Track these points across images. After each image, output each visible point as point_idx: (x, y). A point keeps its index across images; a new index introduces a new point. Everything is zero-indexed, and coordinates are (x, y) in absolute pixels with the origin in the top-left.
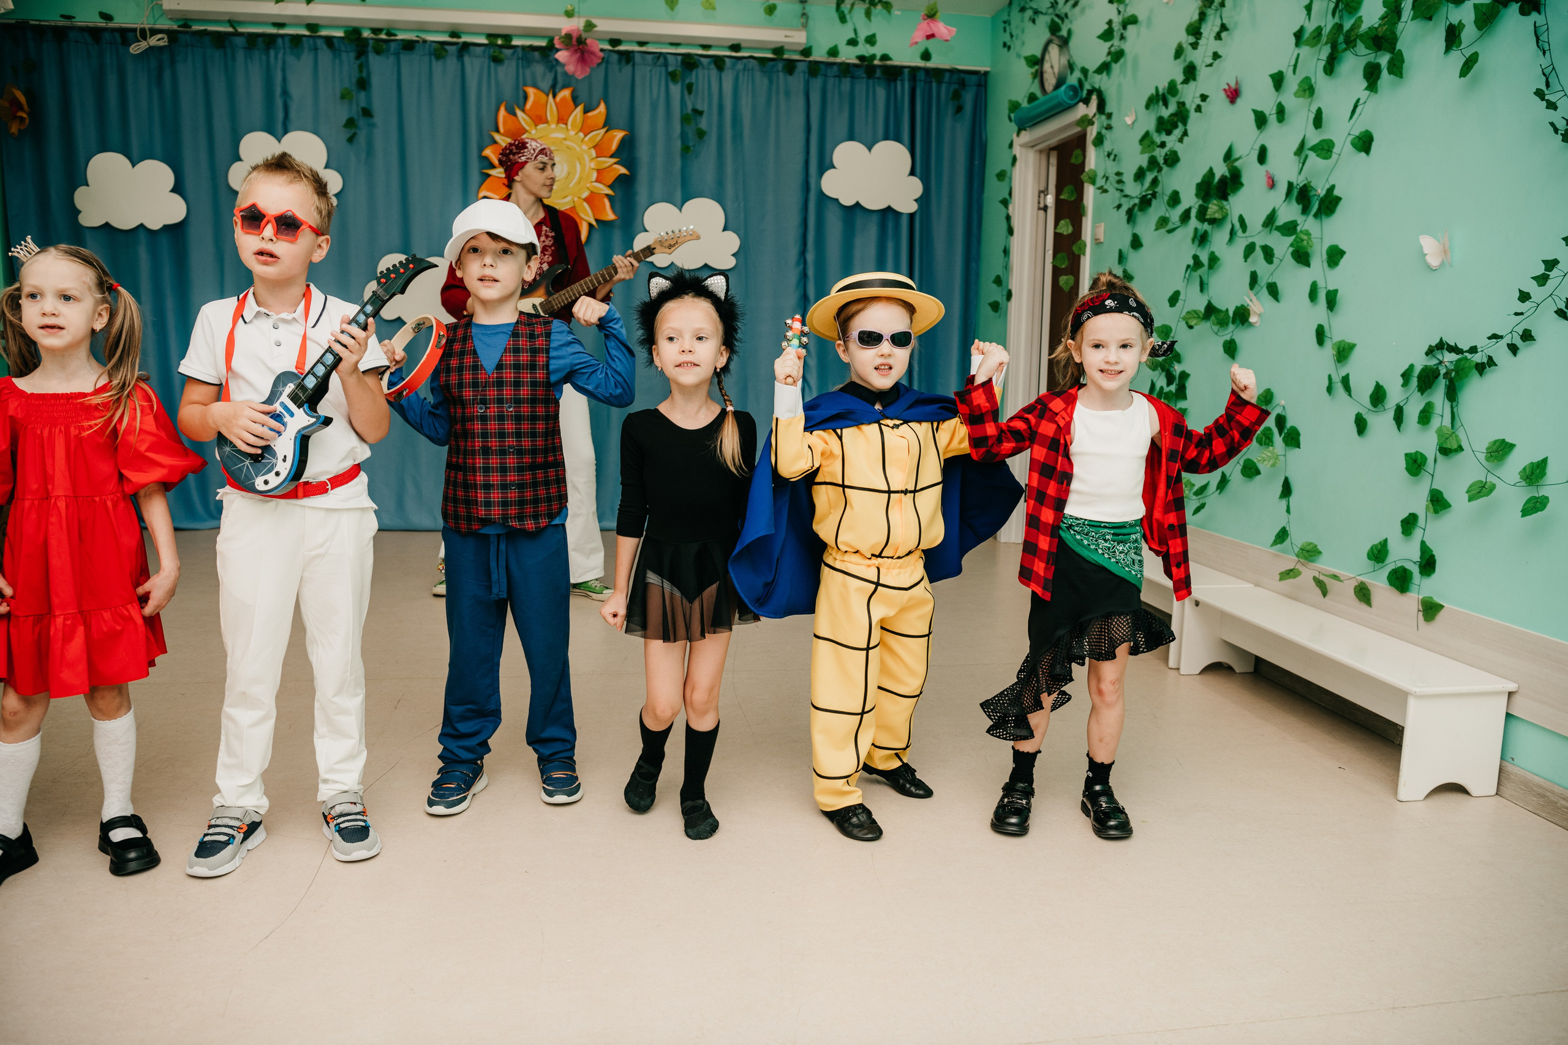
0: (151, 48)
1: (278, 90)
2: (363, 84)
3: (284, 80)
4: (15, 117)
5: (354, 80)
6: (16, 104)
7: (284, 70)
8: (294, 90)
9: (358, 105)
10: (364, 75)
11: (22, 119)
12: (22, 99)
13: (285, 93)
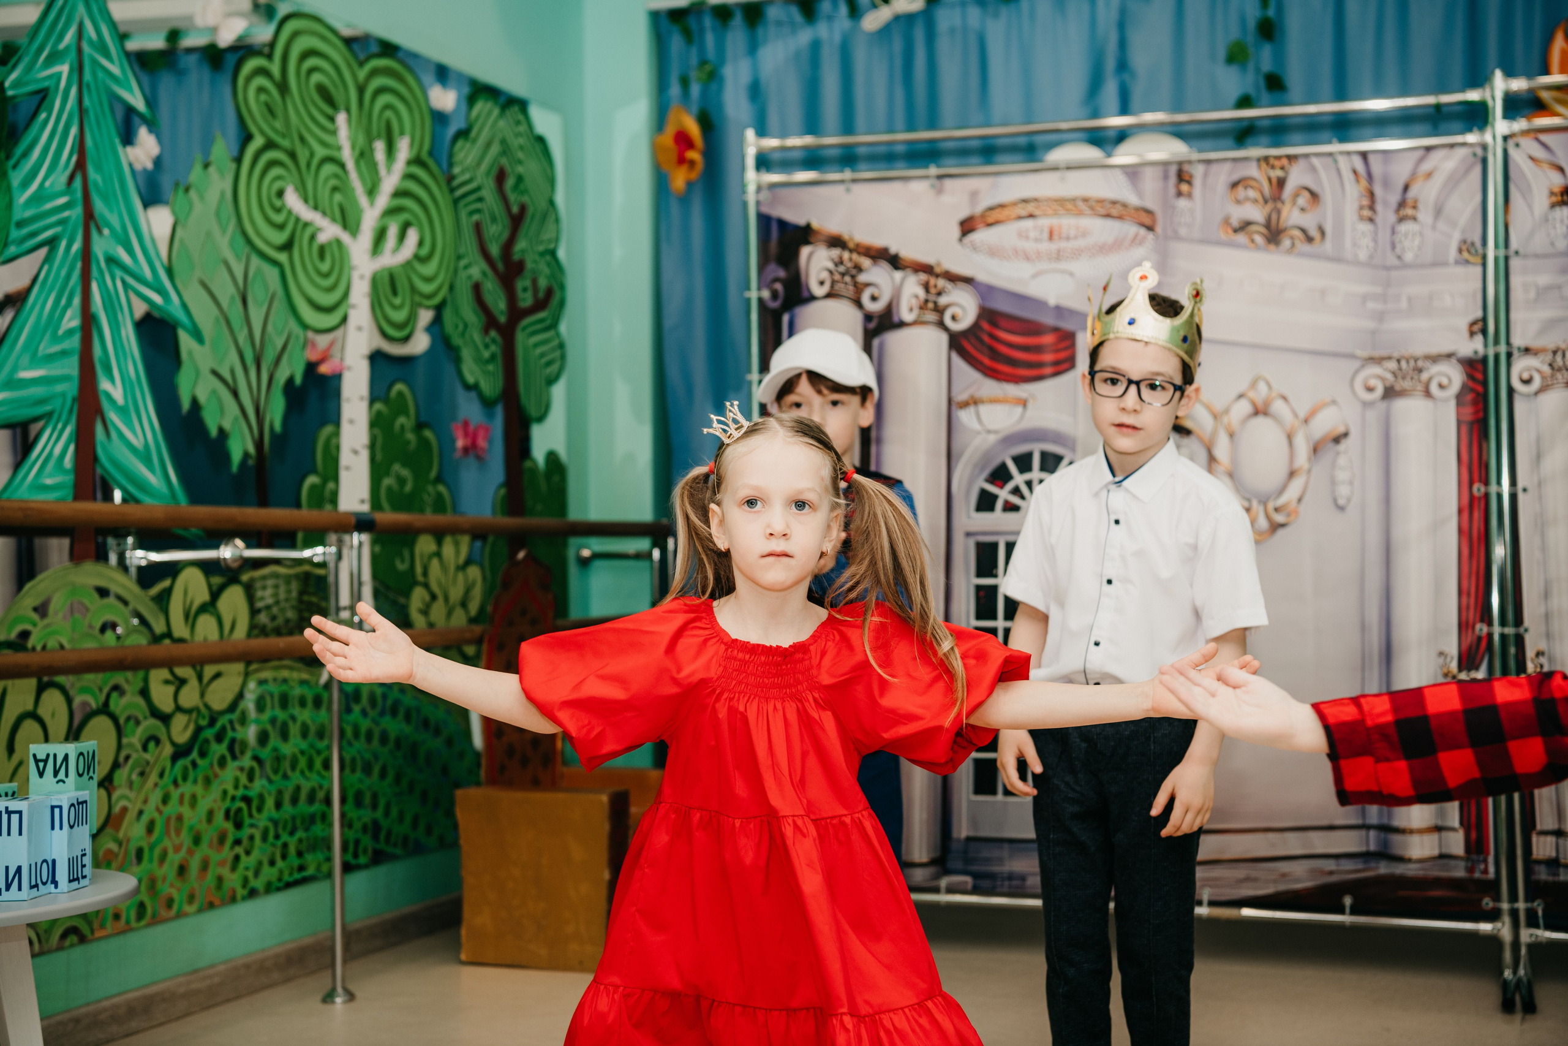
0: (897, 18)
1: (1110, 64)
2: (1268, 30)
3: (1123, 44)
4: (681, 160)
5: (1252, 24)
6: (683, 140)
7: (1122, 26)
8: (1140, 59)
9: (1258, 70)
10: (1271, 13)
11: (692, 163)
12: (693, 129)
13: (1123, 66)
